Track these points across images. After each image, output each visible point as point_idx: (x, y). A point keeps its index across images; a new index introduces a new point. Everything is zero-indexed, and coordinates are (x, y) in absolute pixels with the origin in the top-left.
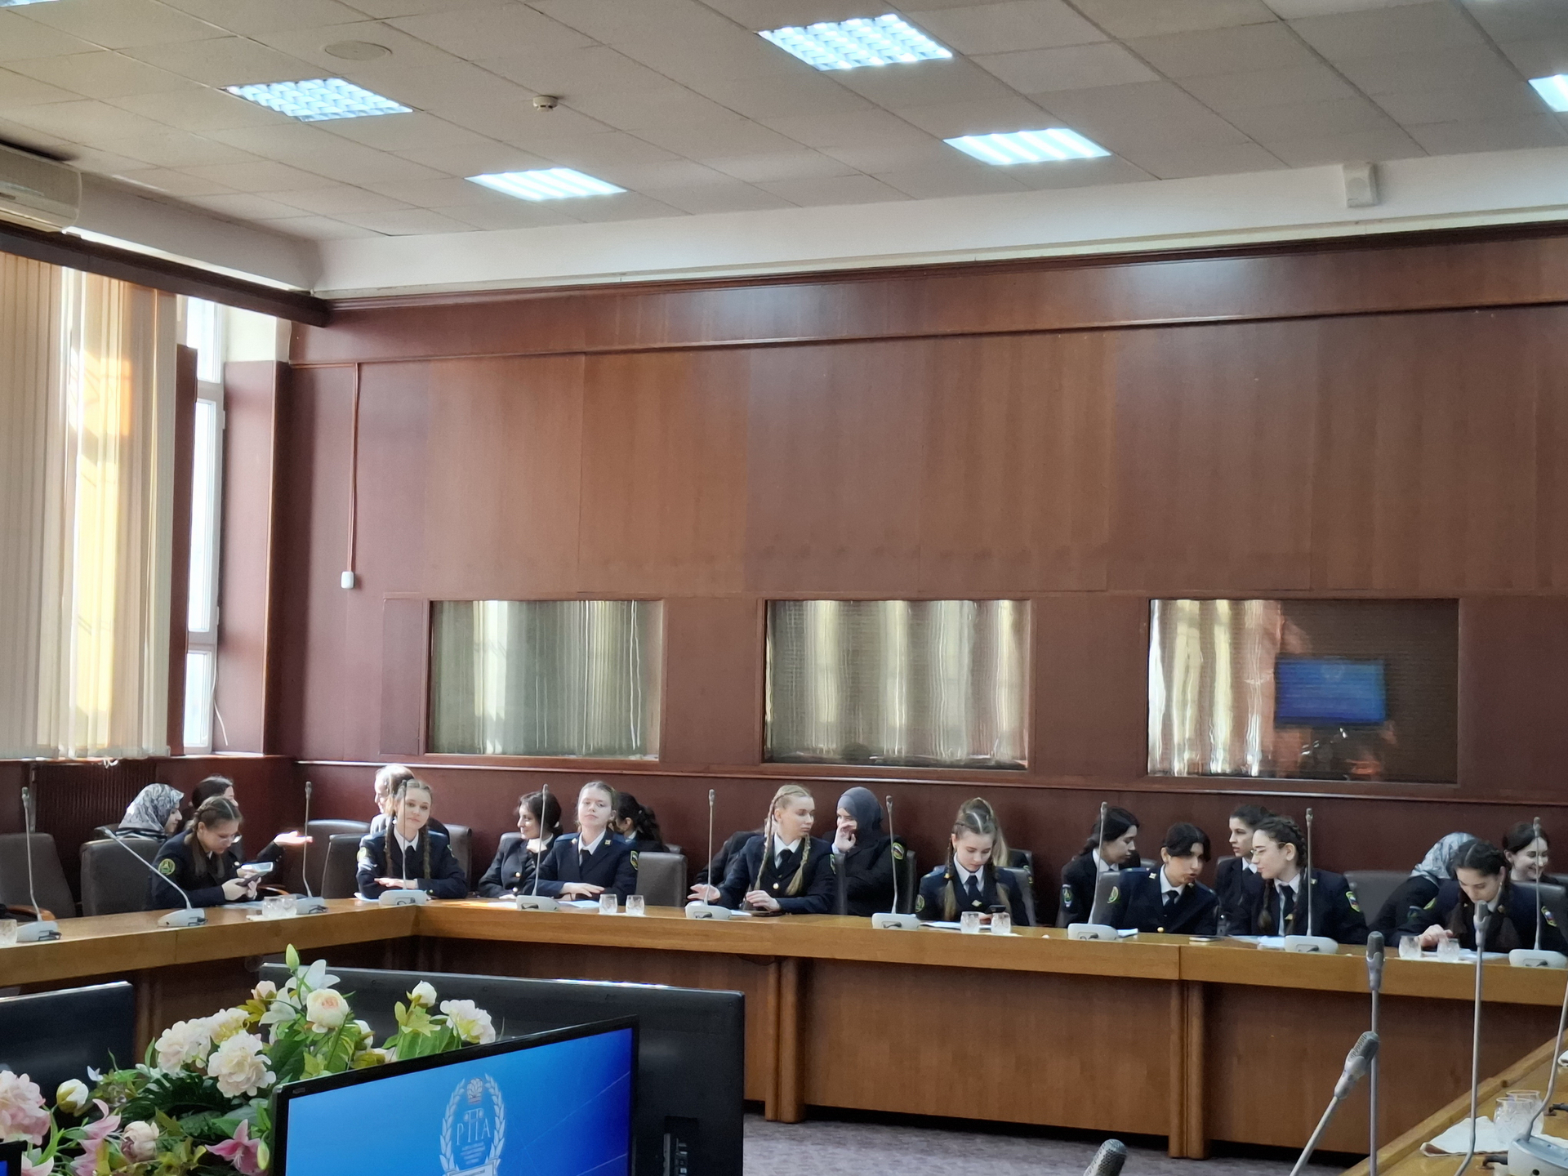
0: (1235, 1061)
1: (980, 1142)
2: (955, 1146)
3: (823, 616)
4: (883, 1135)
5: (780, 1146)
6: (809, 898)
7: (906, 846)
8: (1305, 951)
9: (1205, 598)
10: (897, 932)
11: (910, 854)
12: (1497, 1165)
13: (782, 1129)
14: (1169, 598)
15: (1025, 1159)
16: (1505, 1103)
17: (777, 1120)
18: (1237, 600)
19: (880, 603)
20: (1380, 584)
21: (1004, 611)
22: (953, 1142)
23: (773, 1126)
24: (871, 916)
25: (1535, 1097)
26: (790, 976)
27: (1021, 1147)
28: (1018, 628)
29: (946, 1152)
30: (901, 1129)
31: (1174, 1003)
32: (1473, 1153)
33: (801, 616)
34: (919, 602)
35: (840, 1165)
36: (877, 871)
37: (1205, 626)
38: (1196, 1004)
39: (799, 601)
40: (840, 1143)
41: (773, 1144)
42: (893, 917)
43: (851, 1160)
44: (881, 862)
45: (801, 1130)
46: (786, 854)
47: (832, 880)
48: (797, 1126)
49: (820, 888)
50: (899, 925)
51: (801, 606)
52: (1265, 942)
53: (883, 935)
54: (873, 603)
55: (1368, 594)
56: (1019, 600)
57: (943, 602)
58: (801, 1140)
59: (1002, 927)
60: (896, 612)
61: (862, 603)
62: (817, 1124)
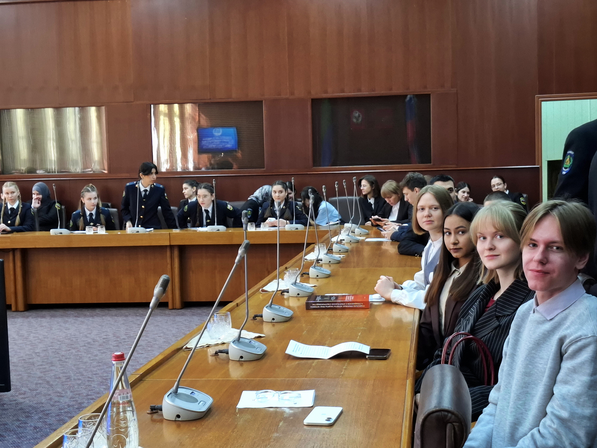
0: (191, 272)
1: (98, 311)
2: (88, 314)
3: (19, 115)
4: (60, 312)
5: (19, 320)
6: (24, 226)
7: (61, 204)
8: (215, 231)
9: (170, 103)
10: (61, 236)
11: (63, 207)
12: (285, 293)
13: (19, 314)
14: (157, 104)
15: (116, 315)
16: (287, 273)
17: (17, 311)
18: (181, 104)
19: (42, 109)
20: (235, 96)
21: (93, 111)
22: (87, 312)
23: (15, 313)
24: (50, 231)
25: (297, 270)
26: (18, 256)
27: (114, 311)
28: (99, 117)
29: (85, 316)
30: (66, 310)
31: (168, 253)
32: (277, 291)
33: (9, 116)
34: (58, 108)
35: (44, 325)
36: (51, 214)
37: (170, 115)
38: (176, 253)
39: (9, 109)
40: (43, 317)
41: (16, 320)
42: (59, 230)
43: (48, 322)
44: (52, 211)
45: (27, 313)
46: (12, 209)
47: (33, 218)
48: (25, 312)
49: (29, 222)
50: (61, 233)
51: (10, 111)
52: (200, 229)
53: (55, 237)
54: (39, 110)
55: (230, 100)
56: (98, 107)
57: (68, 108)
58: (28, 317)
59: (101, 231)
60: (49, 112)
61: (35, 110)
62: (33, 311)
